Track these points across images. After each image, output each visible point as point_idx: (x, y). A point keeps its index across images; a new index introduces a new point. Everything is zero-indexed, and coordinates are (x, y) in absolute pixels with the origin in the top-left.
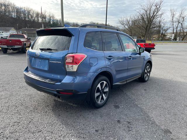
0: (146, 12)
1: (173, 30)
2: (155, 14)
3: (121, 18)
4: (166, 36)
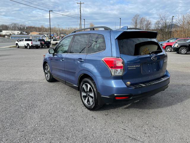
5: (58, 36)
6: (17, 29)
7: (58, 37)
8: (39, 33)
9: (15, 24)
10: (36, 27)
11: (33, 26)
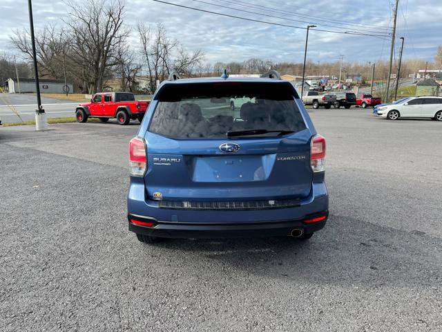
0: (89, 25)
1: (150, 71)
2: (111, 34)
3: (18, 33)
4: (138, 83)
5: (337, 82)
6: (257, 70)
7: (338, 85)
8: (295, 77)
9: (255, 61)
10: (296, 65)
11: (289, 63)
